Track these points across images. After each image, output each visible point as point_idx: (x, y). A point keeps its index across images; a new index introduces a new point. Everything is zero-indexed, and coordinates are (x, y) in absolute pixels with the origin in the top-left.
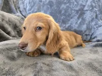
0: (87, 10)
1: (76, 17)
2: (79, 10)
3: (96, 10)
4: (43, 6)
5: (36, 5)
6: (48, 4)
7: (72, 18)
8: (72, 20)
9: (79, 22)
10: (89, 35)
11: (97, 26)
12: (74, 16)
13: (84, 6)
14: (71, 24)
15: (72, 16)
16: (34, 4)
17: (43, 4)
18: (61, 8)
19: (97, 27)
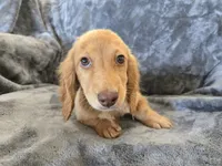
0: (195, 17)
1: (168, 36)
2: (177, 17)
4: (94, 15)
5: (80, 12)
6: (103, 9)
7: (157, 37)
8: (157, 42)
9: (174, 46)
10: (197, 76)
12: (163, 32)
13: (188, 7)
14: (156, 51)
15: (157, 32)
16: (77, 10)
17: (95, 9)
18: (133, 15)
19: (219, 58)
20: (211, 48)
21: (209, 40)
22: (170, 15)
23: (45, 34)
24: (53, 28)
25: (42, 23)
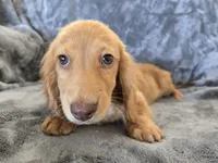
0: (181, 14)
1: (158, 31)
2: (165, 14)
3: (202, 12)
4: (82, 7)
7: (148, 32)
8: (148, 37)
9: (165, 41)
10: (187, 70)
11: (205, 49)
12: (154, 27)
13: (175, 5)
14: (148, 46)
15: (148, 27)
18: (124, 9)
19: (204, 52)
21: (194, 37)
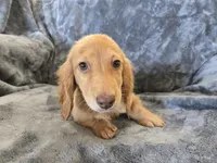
0: (185, 17)
1: (158, 35)
2: (167, 17)
3: (208, 14)
4: (87, 14)
5: (72, 12)
6: (96, 9)
7: (148, 37)
8: (148, 41)
9: (165, 45)
10: (186, 74)
11: (208, 52)
12: (155, 31)
13: (178, 7)
14: (147, 50)
16: (69, 9)
17: (87, 8)
18: (125, 14)
20: (199, 47)
21: (198, 39)
22: (161, 15)
23: (38, 33)
24: (45, 26)
25: (33, 21)
